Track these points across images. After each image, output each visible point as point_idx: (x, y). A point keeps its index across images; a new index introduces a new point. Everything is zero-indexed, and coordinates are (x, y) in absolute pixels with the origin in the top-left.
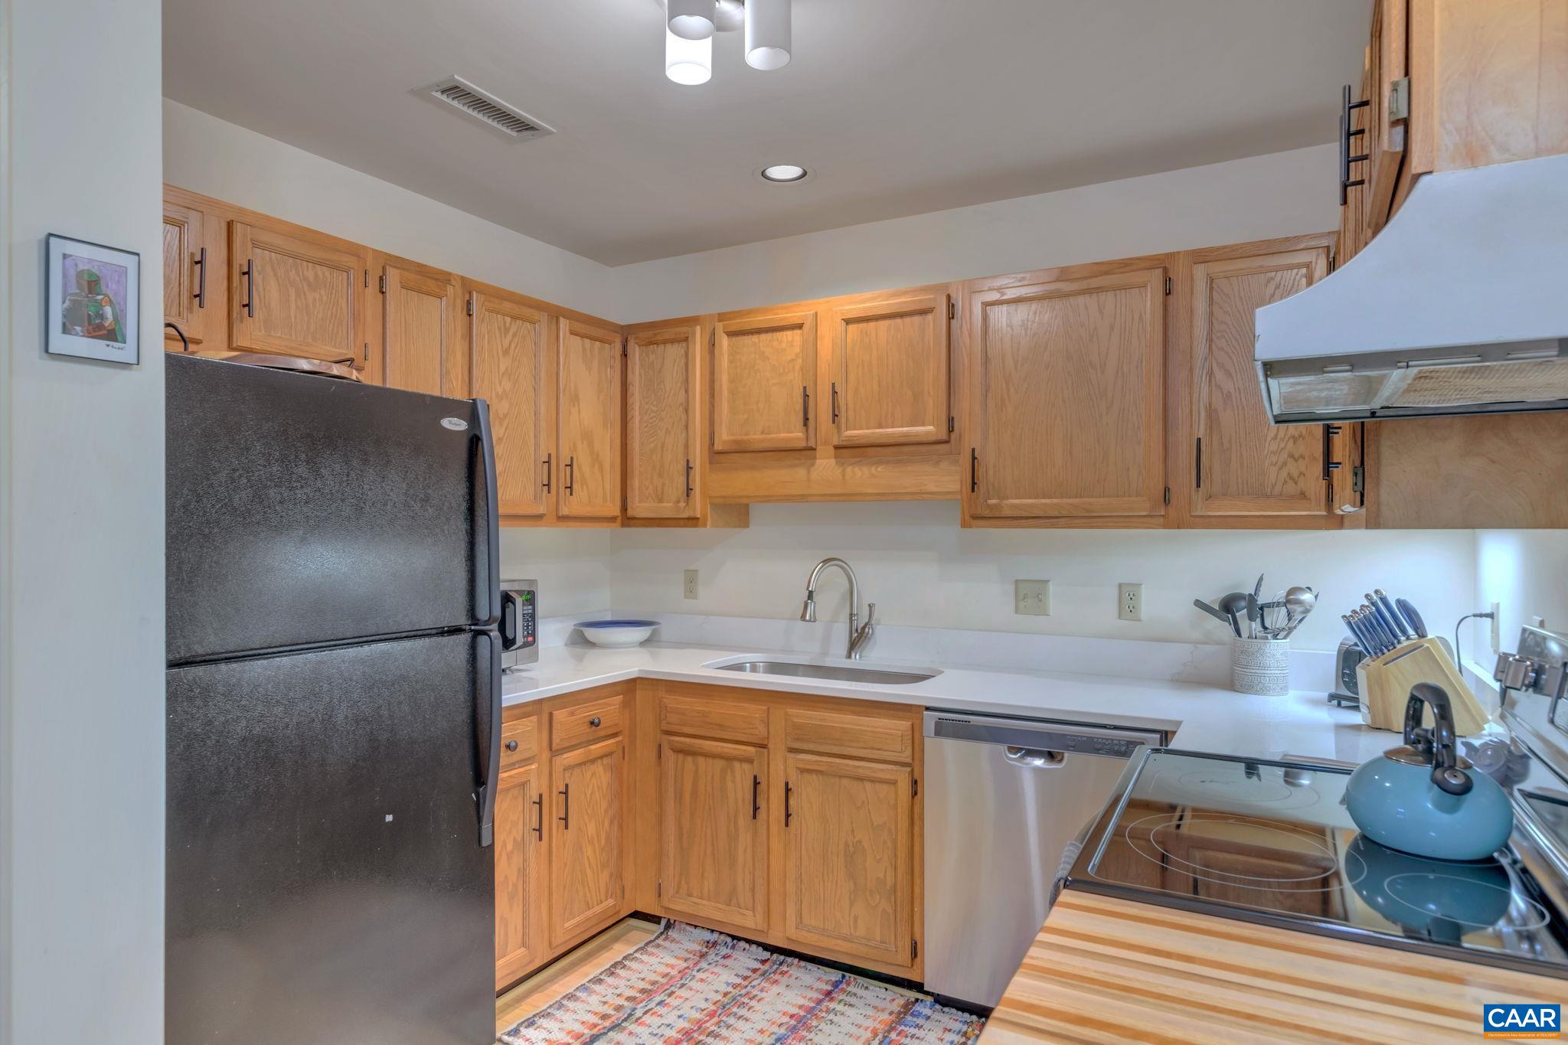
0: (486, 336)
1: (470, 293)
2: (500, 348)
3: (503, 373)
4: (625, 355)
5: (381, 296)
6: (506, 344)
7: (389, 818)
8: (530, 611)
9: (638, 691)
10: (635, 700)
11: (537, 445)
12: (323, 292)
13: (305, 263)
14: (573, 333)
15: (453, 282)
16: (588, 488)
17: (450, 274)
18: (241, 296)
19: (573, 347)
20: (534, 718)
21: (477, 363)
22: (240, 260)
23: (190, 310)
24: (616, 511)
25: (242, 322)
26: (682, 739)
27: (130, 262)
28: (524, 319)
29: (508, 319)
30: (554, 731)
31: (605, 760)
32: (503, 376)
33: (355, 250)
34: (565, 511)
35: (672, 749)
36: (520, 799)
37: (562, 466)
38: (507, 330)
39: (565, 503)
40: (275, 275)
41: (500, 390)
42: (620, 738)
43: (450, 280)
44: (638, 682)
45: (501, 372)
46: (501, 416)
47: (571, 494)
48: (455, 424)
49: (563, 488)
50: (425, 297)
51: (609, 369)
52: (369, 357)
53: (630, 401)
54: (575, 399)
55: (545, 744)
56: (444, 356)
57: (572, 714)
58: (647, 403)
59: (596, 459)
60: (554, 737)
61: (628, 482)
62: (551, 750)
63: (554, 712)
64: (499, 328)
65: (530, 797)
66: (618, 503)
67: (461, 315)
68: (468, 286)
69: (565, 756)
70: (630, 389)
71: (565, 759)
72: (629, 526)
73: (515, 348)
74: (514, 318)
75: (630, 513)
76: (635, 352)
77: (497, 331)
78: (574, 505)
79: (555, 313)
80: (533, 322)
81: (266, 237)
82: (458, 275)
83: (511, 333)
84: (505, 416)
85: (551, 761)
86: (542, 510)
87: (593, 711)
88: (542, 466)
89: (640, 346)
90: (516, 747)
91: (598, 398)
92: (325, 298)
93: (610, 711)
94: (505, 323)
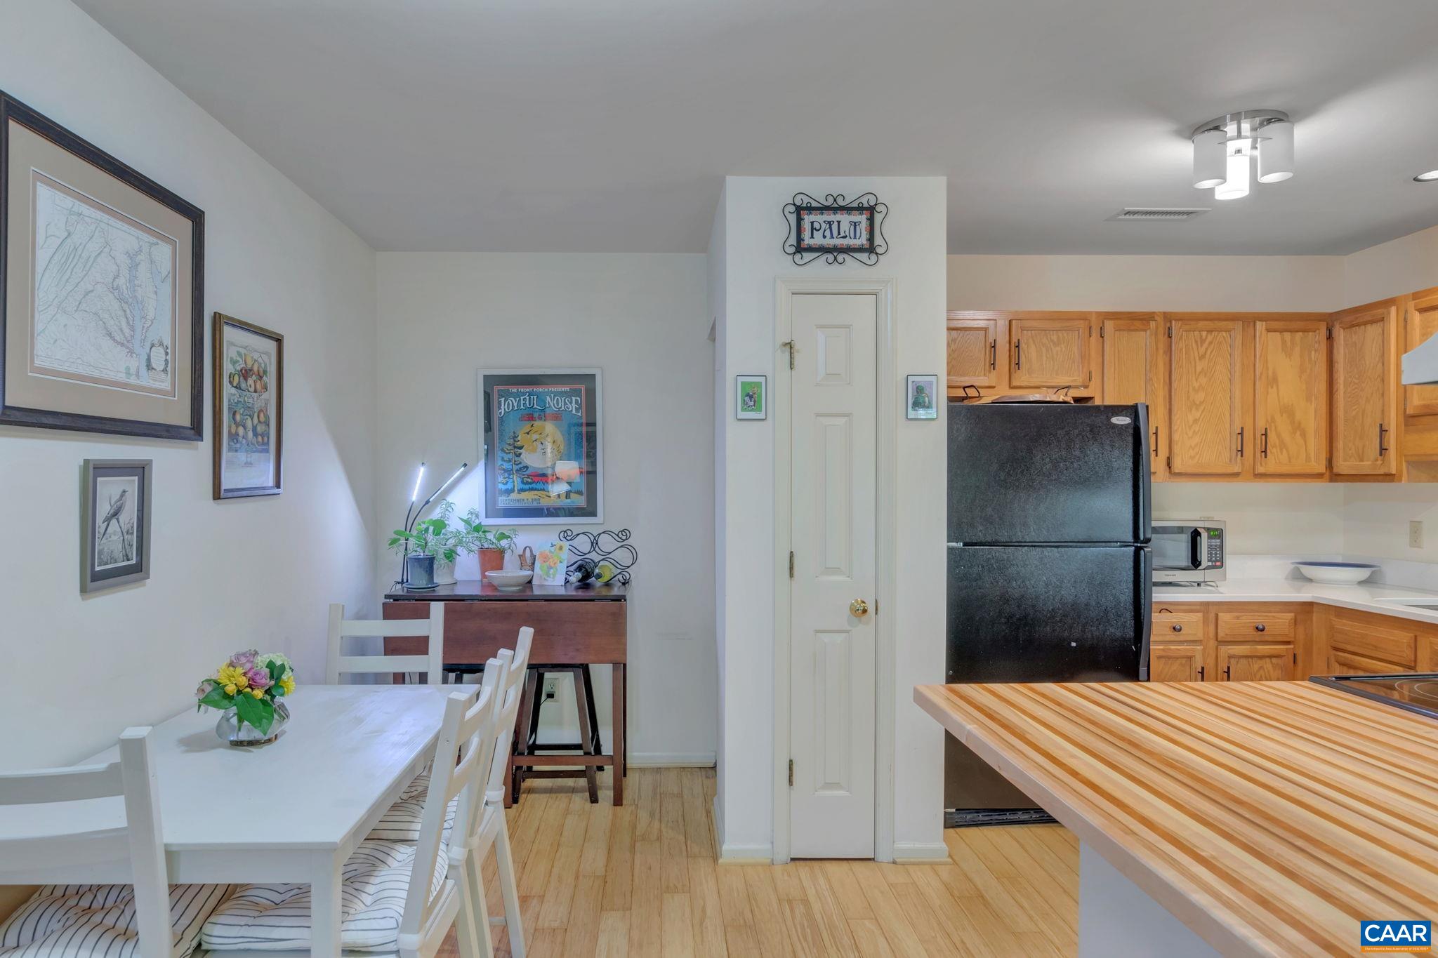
0: (1184, 350)
1: (1171, 322)
2: (1196, 354)
3: (1200, 373)
4: (1330, 337)
5: (1101, 339)
6: (1202, 350)
7: (1074, 644)
8: (1218, 544)
9: (1314, 614)
10: (1312, 620)
11: (1232, 422)
12: (1063, 346)
13: (1051, 332)
14: (1268, 330)
15: (1156, 318)
16: (1288, 451)
17: (1154, 313)
18: (1015, 359)
19: (1270, 343)
20: (1200, 615)
21: (1175, 369)
22: (1014, 340)
23: (990, 372)
24: (1321, 467)
25: (1015, 372)
26: (1346, 655)
27: (933, 379)
28: (1220, 330)
29: (1204, 334)
30: (1219, 627)
31: (1274, 660)
32: (1199, 375)
33: (1083, 317)
34: (1261, 470)
35: (1338, 663)
36: (1188, 668)
37: (1258, 435)
38: (1203, 341)
39: (1261, 464)
40: (1034, 343)
41: (1196, 385)
42: (1292, 646)
43: (1154, 317)
44: (1315, 606)
45: (1197, 373)
46: (1198, 403)
47: (1266, 457)
48: (1122, 420)
49: (1260, 452)
50: (1134, 333)
51: (1313, 353)
52: (1093, 379)
53: (1335, 376)
54: (1274, 381)
55: (1212, 634)
56: (1148, 368)
57: (1238, 618)
58: (1350, 377)
59: (1298, 428)
60: (1219, 631)
61: (1334, 445)
62: (1217, 640)
63: (1219, 614)
64: (1196, 342)
65: (1196, 668)
66: (1324, 462)
67: (1163, 339)
68: (1168, 318)
69: (1230, 647)
70: (1336, 366)
71: (1229, 649)
72: (1336, 481)
73: (1211, 353)
74: (1210, 331)
75: (1335, 470)
76: (1340, 335)
77: (1194, 345)
78: (1271, 465)
79: (1249, 320)
80: (1228, 331)
81: (1027, 324)
82: (1160, 312)
83: (1207, 342)
84: (1201, 403)
85: (1217, 648)
86: (1236, 470)
87: (1260, 620)
88: (1237, 437)
89: (1344, 329)
90: (1180, 630)
91: (1300, 377)
92: (1063, 349)
93: (1280, 623)
94: (1201, 336)
